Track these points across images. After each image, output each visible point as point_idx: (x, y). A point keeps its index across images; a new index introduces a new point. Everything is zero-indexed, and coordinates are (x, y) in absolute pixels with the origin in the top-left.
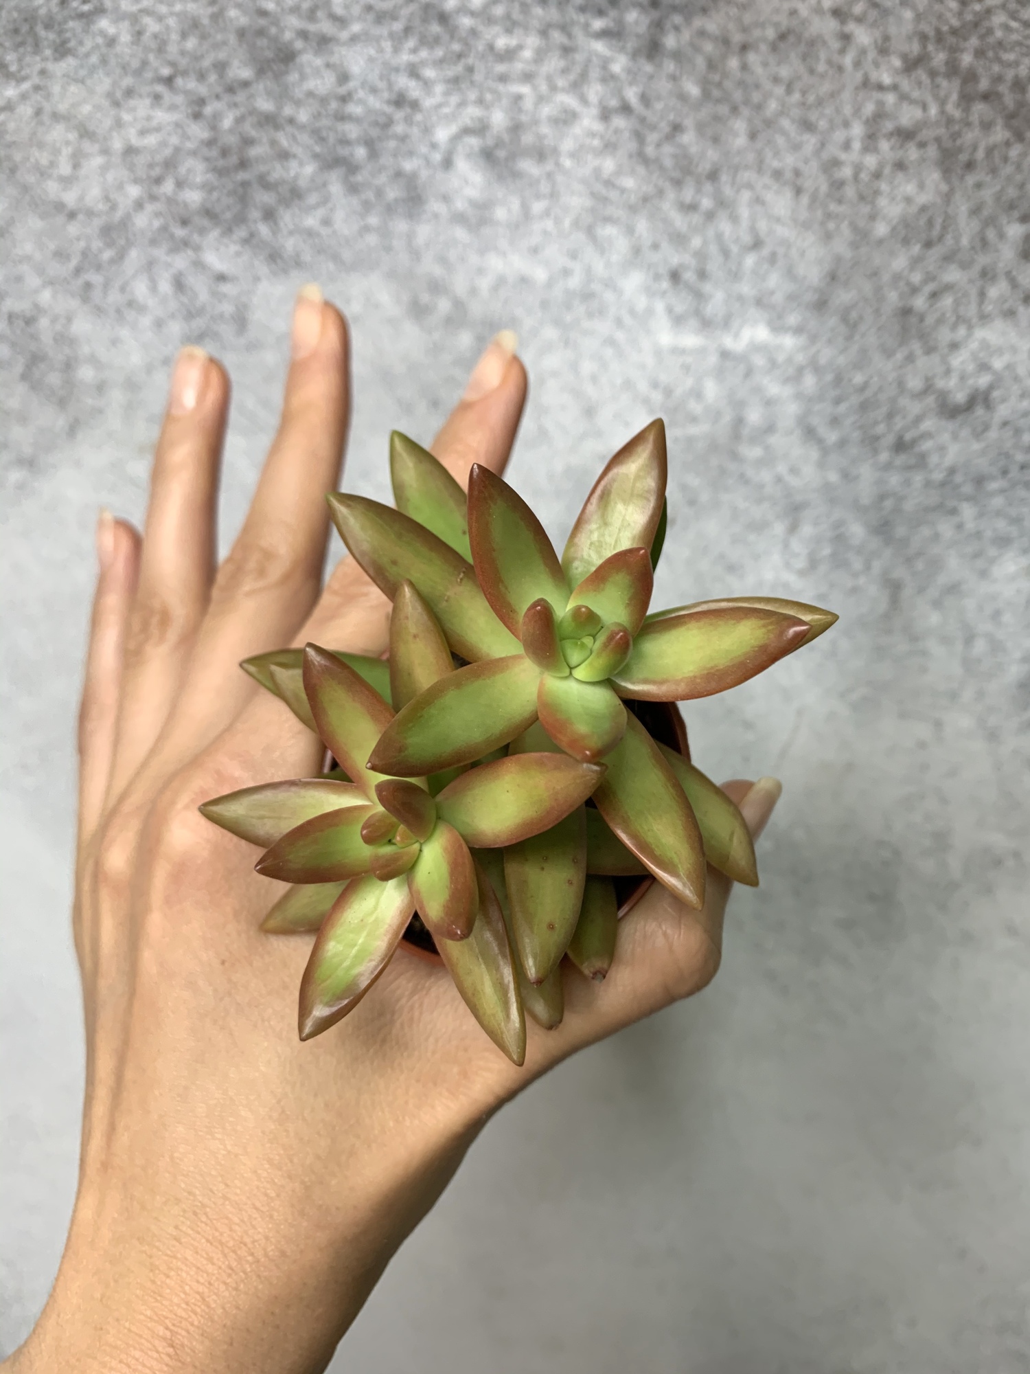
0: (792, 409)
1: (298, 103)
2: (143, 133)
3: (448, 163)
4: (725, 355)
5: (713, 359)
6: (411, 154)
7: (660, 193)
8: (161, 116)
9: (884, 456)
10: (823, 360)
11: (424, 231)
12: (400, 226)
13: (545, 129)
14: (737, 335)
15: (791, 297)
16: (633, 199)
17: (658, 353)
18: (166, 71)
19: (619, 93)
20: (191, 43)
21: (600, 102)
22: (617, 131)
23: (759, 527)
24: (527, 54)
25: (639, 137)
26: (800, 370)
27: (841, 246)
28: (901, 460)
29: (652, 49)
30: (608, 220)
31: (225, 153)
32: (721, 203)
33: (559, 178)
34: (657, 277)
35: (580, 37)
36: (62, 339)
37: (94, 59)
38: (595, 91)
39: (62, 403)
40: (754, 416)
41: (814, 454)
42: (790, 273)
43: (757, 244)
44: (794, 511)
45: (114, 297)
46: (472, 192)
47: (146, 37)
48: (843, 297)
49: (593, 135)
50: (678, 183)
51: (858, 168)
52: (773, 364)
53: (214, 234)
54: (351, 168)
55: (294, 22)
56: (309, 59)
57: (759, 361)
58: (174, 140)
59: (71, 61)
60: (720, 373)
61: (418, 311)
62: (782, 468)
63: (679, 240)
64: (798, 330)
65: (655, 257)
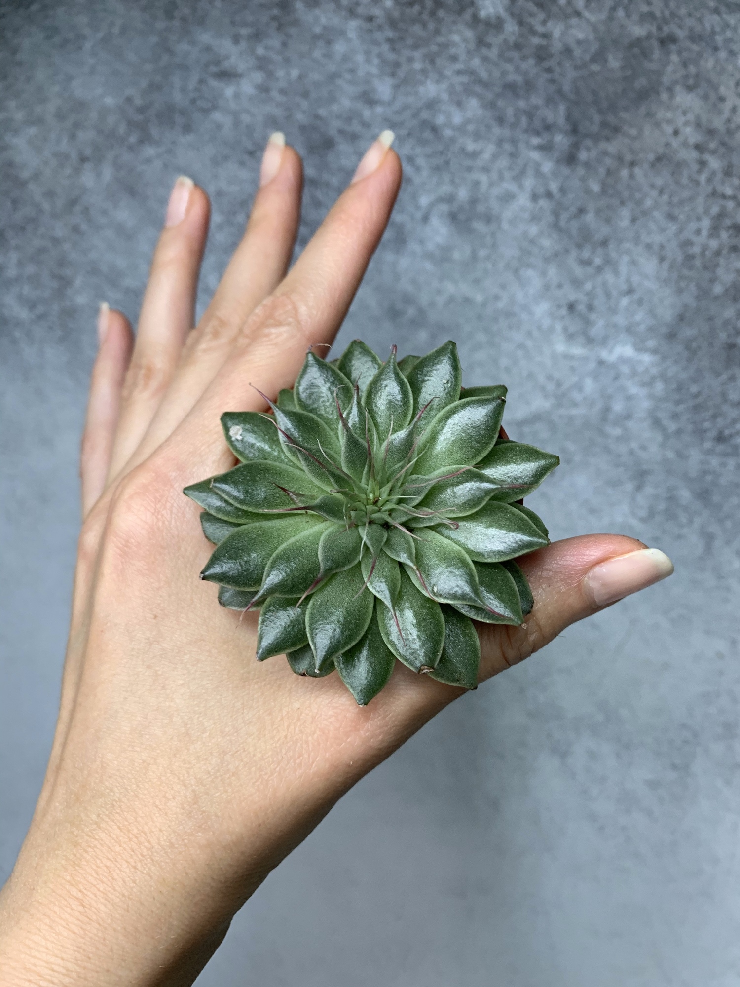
0: (646, 404)
3: (426, 219)
4: (601, 363)
5: (592, 365)
7: (567, 251)
9: (708, 445)
10: (670, 373)
13: (494, 205)
14: (611, 352)
15: (651, 329)
21: (532, 190)
23: (615, 484)
24: (487, 156)
25: (556, 214)
26: (653, 378)
27: (689, 298)
28: (720, 448)
30: (529, 266)
32: (608, 261)
34: (559, 307)
40: (618, 407)
41: (659, 438)
42: (652, 313)
43: (630, 291)
44: (641, 476)
48: (688, 332)
50: (579, 246)
51: (705, 248)
52: (634, 373)
57: (625, 369)
60: (596, 376)
62: (634, 445)
63: (577, 283)
64: (654, 352)
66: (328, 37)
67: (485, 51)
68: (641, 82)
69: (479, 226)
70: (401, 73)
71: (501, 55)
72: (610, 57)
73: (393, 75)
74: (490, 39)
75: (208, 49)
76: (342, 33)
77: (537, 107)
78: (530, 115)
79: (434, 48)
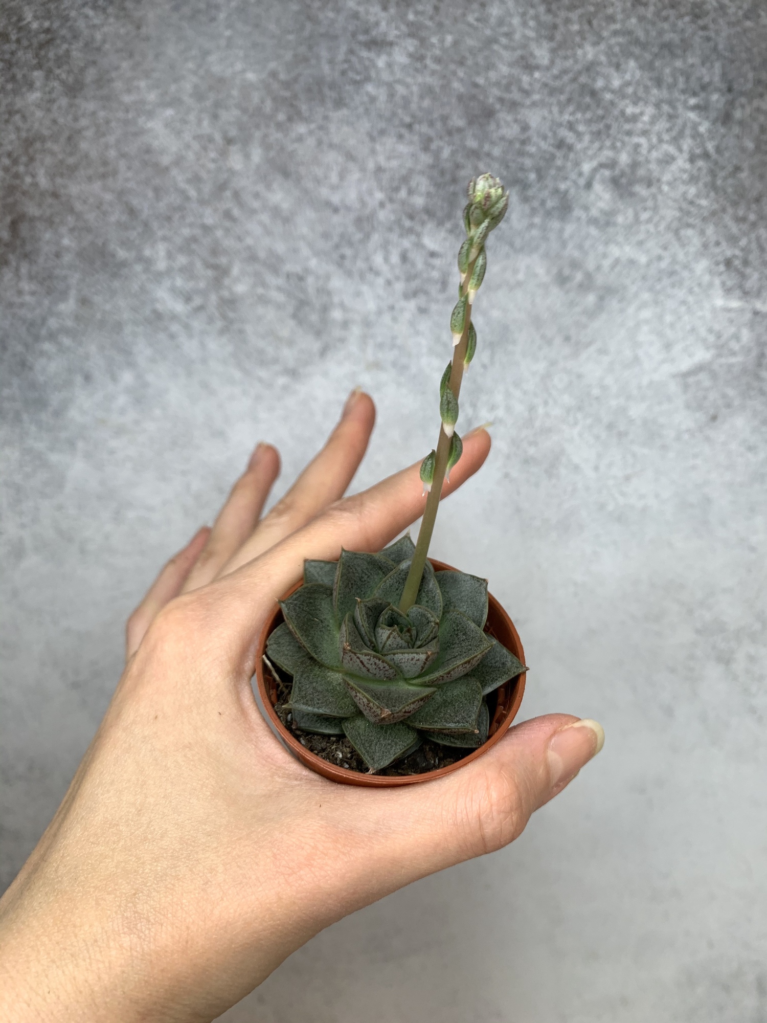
1: (493, 143)
2: (389, 158)
6: (566, 178)
8: (403, 148)
11: (569, 229)
12: (555, 224)
16: (706, 214)
17: (714, 310)
18: (407, 120)
19: (702, 145)
20: (426, 103)
22: (700, 169)
29: (726, 118)
31: (442, 173)
33: (660, 197)
35: (680, 109)
36: (324, 291)
37: (361, 110)
38: (687, 143)
39: (318, 334)
45: (360, 264)
46: (602, 205)
47: (397, 98)
49: (685, 171)
53: (430, 225)
54: (525, 186)
55: (496, 92)
56: (504, 116)
58: (409, 164)
59: (345, 112)
61: (562, 280)
65: (717, 250)
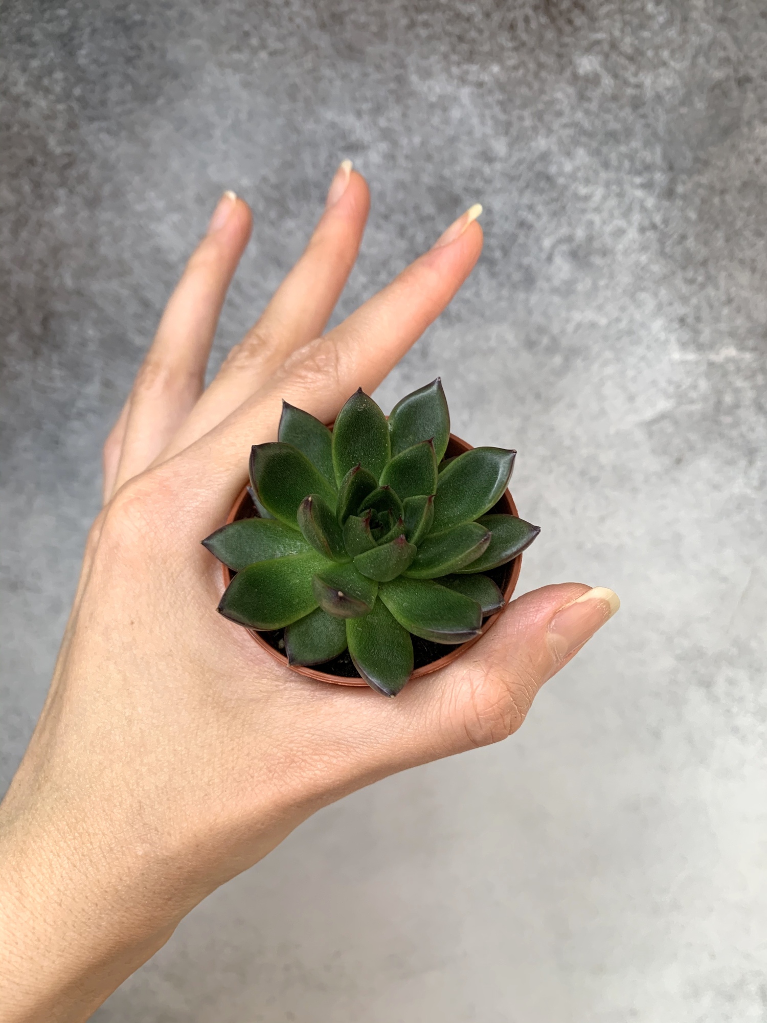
0: (750, 394)
3: (550, 259)
4: (711, 364)
5: (703, 368)
6: (528, 254)
7: (674, 273)
8: (381, 237)
11: (534, 299)
12: (521, 296)
13: (608, 241)
14: (718, 354)
15: (749, 331)
16: (658, 277)
17: (672, 364)
18: (384, 211)
19: (650, 218)
20: (401, 196)
21: (640, 224)
22: (649, 239)
23: (731, 462)
24: (597, 198)
25: (662, 242)
26: (755, 372)
29: (669, 193)
30: (643, 289)
32: (709, 278)
33: (615, 266)
34: (671, 321)
35: (627, 187)
38: (636, 217)
40: (728, 399)
42: (749, 317)
43: (729, 301)
44: (751, 453)
46: (564, 275)
49: (635, 241)
50: (684, 268)
55: (461, 182)
57: (731, 367)
58: (387, 250)
60: (708, 375)
61: (530, 344)
62: (743, 429)
63: (684, 300)
64: (754, 349)
65: (670, 310)
66: (444, 104)
67: (586, 105)
68: (724, 120)
69: (597, 260)
70: (514, 131)
71: (601, 106)
72: (696, 99)
73: (507, 133)
74: (589, 93)
75: (333, 125)
76: (455, 99)
77: (636, 151)
78: (631, 158)
79: (540, 106)
